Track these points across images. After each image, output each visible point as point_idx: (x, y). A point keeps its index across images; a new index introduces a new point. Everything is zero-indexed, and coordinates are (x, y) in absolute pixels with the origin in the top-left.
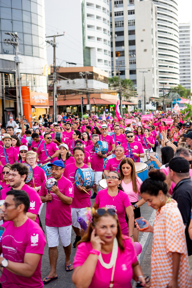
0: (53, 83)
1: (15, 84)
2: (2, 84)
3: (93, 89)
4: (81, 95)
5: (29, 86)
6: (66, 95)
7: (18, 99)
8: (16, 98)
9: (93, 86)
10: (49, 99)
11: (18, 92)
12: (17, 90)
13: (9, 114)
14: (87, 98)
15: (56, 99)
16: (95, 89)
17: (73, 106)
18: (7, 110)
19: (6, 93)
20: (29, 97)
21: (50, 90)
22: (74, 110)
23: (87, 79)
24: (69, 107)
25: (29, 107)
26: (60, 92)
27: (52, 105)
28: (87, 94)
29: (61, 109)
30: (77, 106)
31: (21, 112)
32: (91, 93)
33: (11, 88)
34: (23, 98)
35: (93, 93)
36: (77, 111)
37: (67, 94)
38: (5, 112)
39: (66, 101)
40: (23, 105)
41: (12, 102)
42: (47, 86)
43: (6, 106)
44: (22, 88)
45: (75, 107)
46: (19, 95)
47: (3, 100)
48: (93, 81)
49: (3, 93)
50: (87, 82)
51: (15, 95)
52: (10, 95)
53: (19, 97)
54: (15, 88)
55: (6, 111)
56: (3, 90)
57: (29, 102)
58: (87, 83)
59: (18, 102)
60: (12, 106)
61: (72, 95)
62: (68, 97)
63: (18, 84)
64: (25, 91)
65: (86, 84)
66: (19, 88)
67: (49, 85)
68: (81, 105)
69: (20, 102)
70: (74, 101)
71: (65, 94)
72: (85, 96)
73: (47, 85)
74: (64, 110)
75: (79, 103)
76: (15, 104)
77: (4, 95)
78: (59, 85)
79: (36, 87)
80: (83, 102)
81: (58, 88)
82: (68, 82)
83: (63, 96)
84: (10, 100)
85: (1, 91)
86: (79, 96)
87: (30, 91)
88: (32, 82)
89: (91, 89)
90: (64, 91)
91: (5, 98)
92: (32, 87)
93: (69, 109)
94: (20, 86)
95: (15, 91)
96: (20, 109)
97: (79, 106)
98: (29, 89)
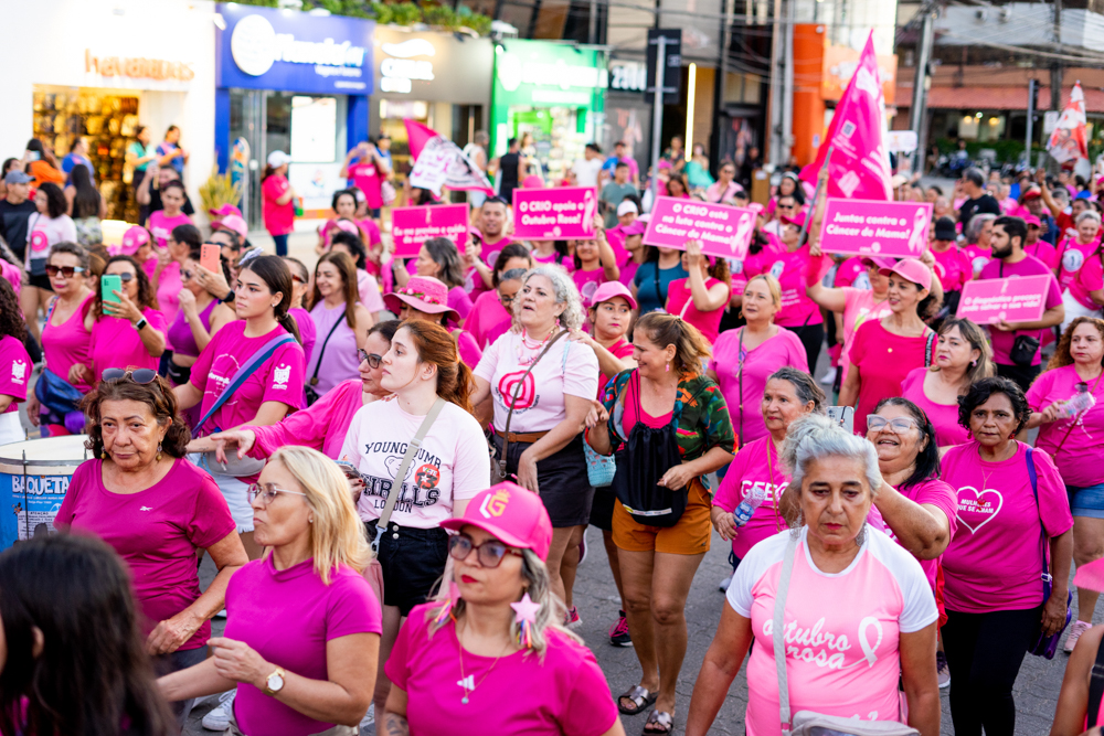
0: (920, 18)
1: (770, 14)
2: (724, 10)
3: (1081, 48)
4: (1027, 69)
5: (823, 25)
6: (966, 69)
7: (775, 70)
8: (767, 68)
9: (1081, 38)
10: (899, 79)
11: (781, 46)
12: (777, 36)
13: (735, 125)
14: (1050, 87)
15: (925, 82)
16: (1088, 50)
17: (989, 113)
18: (733, 112)
19: (735, 47)
20: (819, 68)
21: (907, 43)
22: (990, 128)
23: (1060, 8)
24: (973, 115)
25: (817, 104)
26: (947, 54)
27: (908, 102)
28: (1055, 66)
29: (939, 120)
30: (1005, 113)
31: (781, 125)
32: (1070, 65)
33: (755, 27)
34: (797, 69)
35: (1079, 65)
36: (1003, 136)
37: (971, 61)
38: (722, 121)
39: (961, 91)
40: (796, 96)
41: (753, 81)
42: (897, 26)
43: (730, 95)
44: (798, 29)
45: (996, 116)
46: (783, 58)
47: (718, 73)
48: (1084, 16)
49: (721, 45)
50: (1061, 18)
51: (768, 53)
52: (747, 53)
53: (782, 65)
54: (770, 28)
55: (725, 114)
56: (722, 33)
57: (819, 84)
58: (1057, 21)
59: (775, 82)
60: (752, 96)
61: (991, 66)
62: (973, 74)
63: (784, 11)
64: (809, 41)
65: (1052, 26)
66: (784, 28)
67: (904, 21)
68: (1025, 111)
69: (784, 81)
70: (997, 93)
71: (959, 63)
72: (1044, 76)
73: (894, 22)
74: (950, 124)
75: (1020, 101)
76: (765, 90)
77: (726, 52)
78: (942, 24)
79: (851, 27)
80: (1035, 101)
81: (937, 35)
82: (979, 15)
83: (953, 69)
84: (745, 72)
85: (716, 36)
86: (1021, 75)
87: (827, 43)
88: (835, 9)
89: (1074, 51)
90: (958, 49)
91: (730, 65)
92: (835, 26)
93: (968, 126)
94: (790, 20)
95: (769, 41)
96: (781, 112)
97: (1013, 115)
98: (821, 35)
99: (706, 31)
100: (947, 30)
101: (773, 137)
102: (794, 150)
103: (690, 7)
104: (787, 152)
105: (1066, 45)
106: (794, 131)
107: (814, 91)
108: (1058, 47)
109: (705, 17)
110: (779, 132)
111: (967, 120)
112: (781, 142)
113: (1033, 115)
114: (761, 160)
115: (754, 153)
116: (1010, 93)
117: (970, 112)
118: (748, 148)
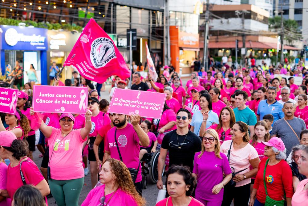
0: (205, 23)
1: (163, 23)
2: (149, 23)
3: (250, 30)
4: (236, 36)
5: (178, 26)
6: (219, 37)
7: (165, 39)
8: (163, 39)
9: (250, 27)
10: (200, 40)
11: (166, 32)
12: (165, 29)
13: (154, 55)
14: (242, 41)
15: (207, 41)
16: (252, 31)
17: (226, 49)
18: (154, 52)
19: (153, 33)
20: (177, 38)
21: (202, 30)
22: (227, 53)
23: (244, 19)
25: (177, 48)
26: (213, 33)
27: (203, 47)
28: (243, 35)
29: (212, 52)
30: (230, 49)
31: (167, 55)
32: (247, 35)
33: (159, 27)
34: (171, 39)
35: (250, 35)
37: (220, 35)
39: (218, 43)
40: (171, 46)
41: (159, 42)
42: (199, 26)
43: (153, 47)
44: (171, 27)
45: (228, 50)
46: (167, 36)
47: (149, 40)
48: (250, 21)
49: (149, 33)
51: (163, 35)
52: (157, 35)
53: (167, 38)
54: (163, 27)
55: (151, 52)
56: (149, 29)
57: (177, 43)
58: (243, 23)
59: (165, 43)
60: (159, 47)
61: (226, 36)
62: (221, 38)
63: (167, 23)
64: (174, 31)
65: (241, 24)
66: (167, 27)
67: (200, 24)
68: (235, 48)
69: (167, 42)
70: (228, 43)
71: (217, 35)
72: (240, 38)
73: (198, 25)
74: (215, 53)
75: (234, 46)
76: (162, 45)
77: (151, 35)
78: (211, 24)
79: (186, 26)
80: (238, 46)
81: (210, 28)
82: (222, 22)
83: (215, 37)
84: (156, 40)
85: (148, 30)
86: (234, 38)
87: (179, 31)
88: (181, 21)
89: (248, 31)
90: (216, 31)
91: (152, 38)
92: (181, 26)
93: (220, 53)
94: (168, 25)
95: (163, 31)
96: (167, 51)
97: (233, 49)
98: (177, 29)
99: (145, 29)
100: (213, 26)
101: (165, 58)
102: (171, 62)
103: (140, 22)
104: (169, 62)
105: (246, 30)
106: (171, 56)
107: (176, 45)
108: (244, 30)
109: (144, 25)
110: (167, 57)
111: (220, 51)
112: (168, 60)
113: (237, 50)
114: (162, 65)
115: (160, 63)
116: (231, 43)
117: (221, 49)
118: (158, 62)
